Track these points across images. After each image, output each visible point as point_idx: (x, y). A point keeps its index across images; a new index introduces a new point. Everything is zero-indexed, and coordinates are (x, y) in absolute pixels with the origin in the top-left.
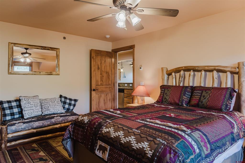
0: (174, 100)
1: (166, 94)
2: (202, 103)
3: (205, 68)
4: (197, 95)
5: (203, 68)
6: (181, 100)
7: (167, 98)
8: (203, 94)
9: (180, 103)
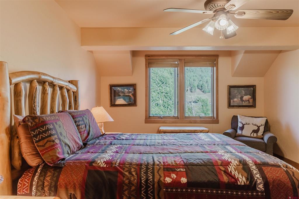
1: (61, 134)
2: (91, 133)
4: (82, 125)
7: (68, 142)
8: (85, 122)
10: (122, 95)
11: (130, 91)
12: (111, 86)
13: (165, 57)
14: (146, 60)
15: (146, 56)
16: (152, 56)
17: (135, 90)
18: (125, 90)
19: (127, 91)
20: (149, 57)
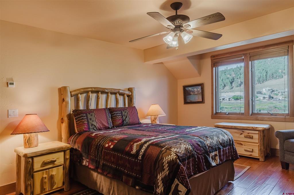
0: (103, 124)
1: (91, 119)
2: (126, 121)
3: (112, 90)
4: (119, 116)
5: (111, 90)
6: (109, 122)
7: (95, 123)
8: (123, 114)
9: (110, 126)
10: (192, 94)
11: (198, 90)
12: (185, 87)
13: (229, 54)
14: (211, 60)
15: (212, 57)
16: (217, 56)
17: (202, 89)
18: (195, 89)
19: (196, 90)
20: (214, 57)
